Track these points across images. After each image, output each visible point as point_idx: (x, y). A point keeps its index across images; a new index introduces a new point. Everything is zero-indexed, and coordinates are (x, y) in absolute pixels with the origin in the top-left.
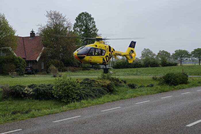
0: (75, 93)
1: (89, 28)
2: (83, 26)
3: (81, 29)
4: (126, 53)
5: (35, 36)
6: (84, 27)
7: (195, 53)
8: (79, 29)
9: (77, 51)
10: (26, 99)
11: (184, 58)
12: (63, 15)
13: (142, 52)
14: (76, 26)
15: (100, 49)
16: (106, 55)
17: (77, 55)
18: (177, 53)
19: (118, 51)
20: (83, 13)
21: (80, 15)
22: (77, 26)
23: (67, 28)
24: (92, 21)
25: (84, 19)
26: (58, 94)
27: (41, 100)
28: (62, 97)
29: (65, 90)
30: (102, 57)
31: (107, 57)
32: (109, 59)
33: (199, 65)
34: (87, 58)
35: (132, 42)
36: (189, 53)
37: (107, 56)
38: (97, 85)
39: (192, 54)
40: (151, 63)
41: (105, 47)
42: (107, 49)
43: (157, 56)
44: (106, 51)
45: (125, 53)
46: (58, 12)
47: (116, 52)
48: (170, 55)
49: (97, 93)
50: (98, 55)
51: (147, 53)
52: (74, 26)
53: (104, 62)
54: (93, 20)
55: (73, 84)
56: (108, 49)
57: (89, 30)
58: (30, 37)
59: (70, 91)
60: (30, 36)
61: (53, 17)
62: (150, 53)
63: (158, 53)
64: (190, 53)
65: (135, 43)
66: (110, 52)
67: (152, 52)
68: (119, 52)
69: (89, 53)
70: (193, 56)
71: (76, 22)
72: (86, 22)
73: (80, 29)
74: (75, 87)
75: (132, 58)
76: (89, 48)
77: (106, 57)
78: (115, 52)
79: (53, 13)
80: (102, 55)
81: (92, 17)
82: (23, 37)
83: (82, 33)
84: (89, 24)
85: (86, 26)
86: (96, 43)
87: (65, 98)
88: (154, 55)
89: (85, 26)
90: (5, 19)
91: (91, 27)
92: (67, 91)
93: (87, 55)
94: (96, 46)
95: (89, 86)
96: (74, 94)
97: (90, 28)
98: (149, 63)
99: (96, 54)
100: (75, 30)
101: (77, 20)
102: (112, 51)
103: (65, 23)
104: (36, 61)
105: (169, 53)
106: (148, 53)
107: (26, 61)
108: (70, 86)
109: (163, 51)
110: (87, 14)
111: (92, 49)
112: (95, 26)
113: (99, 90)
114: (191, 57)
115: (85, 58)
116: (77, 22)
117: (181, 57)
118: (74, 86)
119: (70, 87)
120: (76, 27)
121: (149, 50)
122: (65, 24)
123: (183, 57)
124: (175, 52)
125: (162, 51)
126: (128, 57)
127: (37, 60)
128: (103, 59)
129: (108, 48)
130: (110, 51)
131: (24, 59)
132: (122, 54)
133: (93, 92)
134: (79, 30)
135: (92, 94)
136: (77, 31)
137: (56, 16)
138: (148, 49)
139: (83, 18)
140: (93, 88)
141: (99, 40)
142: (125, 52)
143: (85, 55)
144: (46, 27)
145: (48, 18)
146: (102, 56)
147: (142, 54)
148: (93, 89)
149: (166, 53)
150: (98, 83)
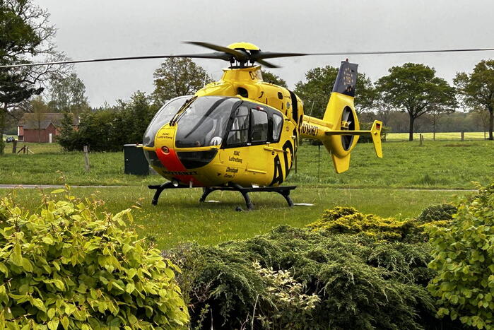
7: (395, 85)
9: (174, 124)
16: (283, 139)
17: (178, 144)
18: (315, 82)
30: (273, 153)
31: (288, 150)
33: (411, 136)
35: (345, 66)
36: (367, 87)
39: (381, 90)
41: (280, 95)
56: (288, 105)
64: (374, 87)
66: (297, 122)
68: (308, 121)
70: (387, 99)
77: (285, 148)
93: (224, 145)
94: (242, 91)
111: (240, 113)
114: (375, 102)
115: (216, 160)
124: (310, 75)
129: (290, 101)
130: (295, 115)
132: (319, 127)
146: (272, 147)
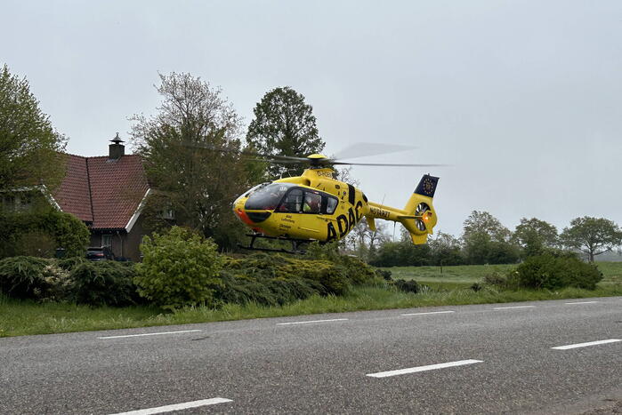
0: (207, 286)
1: (297, 136)
2: (277, 131)
3: (272, 141)
4: (406, 213)
5: (123, 155)
6: (281, 135)
8: (264, 139)
9: (246, 196)
10: (46, 301)
11: (600, 244)
12: (212, 89)
13: (467, 221)
14: (255, 129)
15: (320, 194)
16: (338, 212)
17: (246, 208)
18: (577, 228)
19: (380, 203)
20: (278, 91)
21: (270, 96)
22: (258, 129)
23: (224, 129)
24: (307, 114)
25: (280, 108)
26: (152, 287)
27: (98, 306)
28: (165, 299)
29: (174, 273)
30: (326, 220)
31: (342, 220)
32: (347, 226)
34: (277, 219)
35: (426, 177)
36: (615, 230)
37: (343, 217)
38: (289, 272)
40: (490, 254)
41: (337, 187)
42: (342, 194)
43: (515, 236)
44: (340, 200)
45: (401, 212)
46: (195, 79)
47: (374, 207)
48: (556, 233)
49: (285, 294)
50: (314, 211)
51: (482, 226)
52: (251, 130)
53: (332, 234)
54: (310, 112)
55: (204, 256)
56: (345, 193)
57: (297, 144)
58: (110, 157)
59: (190, 279)
60: (108, 155)
61: (180, 93)
62: (490, 224)
63: (518, 228)
65: (434, 181)
66: (353, 204)
67: (497, 224)
68: (381, 207)
69: (284, 204)
71: (255, 118)
72: (287, 116)
73: (267, 141)
74: (209, 267)
75: (425, 228)
76: (286, 189)
77: (339, 218)
78: (370, 206)
79: (180, 81)
80: (325, 213)
81: (306, 102)
82: (87, 159)
83: (275, 152)
84: (297, 124)
85: (288, 132)
86: (309, 174)
87: (174, 302)
88: (506, 232)
89: (283, 131)
90: (29, 94)
91: (301, 133)
92: (181, 276)
93: (277, 211)
94: (308, 183)
95: (263, 273)
96: (206, 288)
97: (298, 138)
98: (485, 252)
99: (307, 207)
100: (252, 144)
101: (260, 112)
102: (360, 203)
103: (218, 113)
104: (123, 231)
105: (554, 228)
106: (485, 225)
107: (91, 230)
108: (191, 261)
109: (534, 220)
110: (292, 93)
111: (293, 192)
112: (314, 132)
113: (294, 286)
115: (270, 219)
116: (260, 119)
117: (592, 240)
118: (207, 264)
119: (191, 266)
120: (255, 134)
121: (490, 217)
122: (218, 117)
123: (598, 241)
124: (573, 223)
125: (529, 219)
126: (413, 223)
127: (128, 227)
128: (330, 225)
129: (347, 192)
130: (352, 200)
131: (88, 223)
132: (391, 212)
133: (274, 291)
134: (264, 143)
135: (267, 295)
136: (260, 146)
137: (188, 91)
138: (485, 214)
139: (277, 106)
140: (274, 279)
141: (319, 164)
142: (402, 209)
143: (271, 209)
144: (159, 125)
145: (163, 98)
146: (324, 216)
147: (467, 229)
148: (274, 283)
149: (544, 225)
150: (294, 268)
